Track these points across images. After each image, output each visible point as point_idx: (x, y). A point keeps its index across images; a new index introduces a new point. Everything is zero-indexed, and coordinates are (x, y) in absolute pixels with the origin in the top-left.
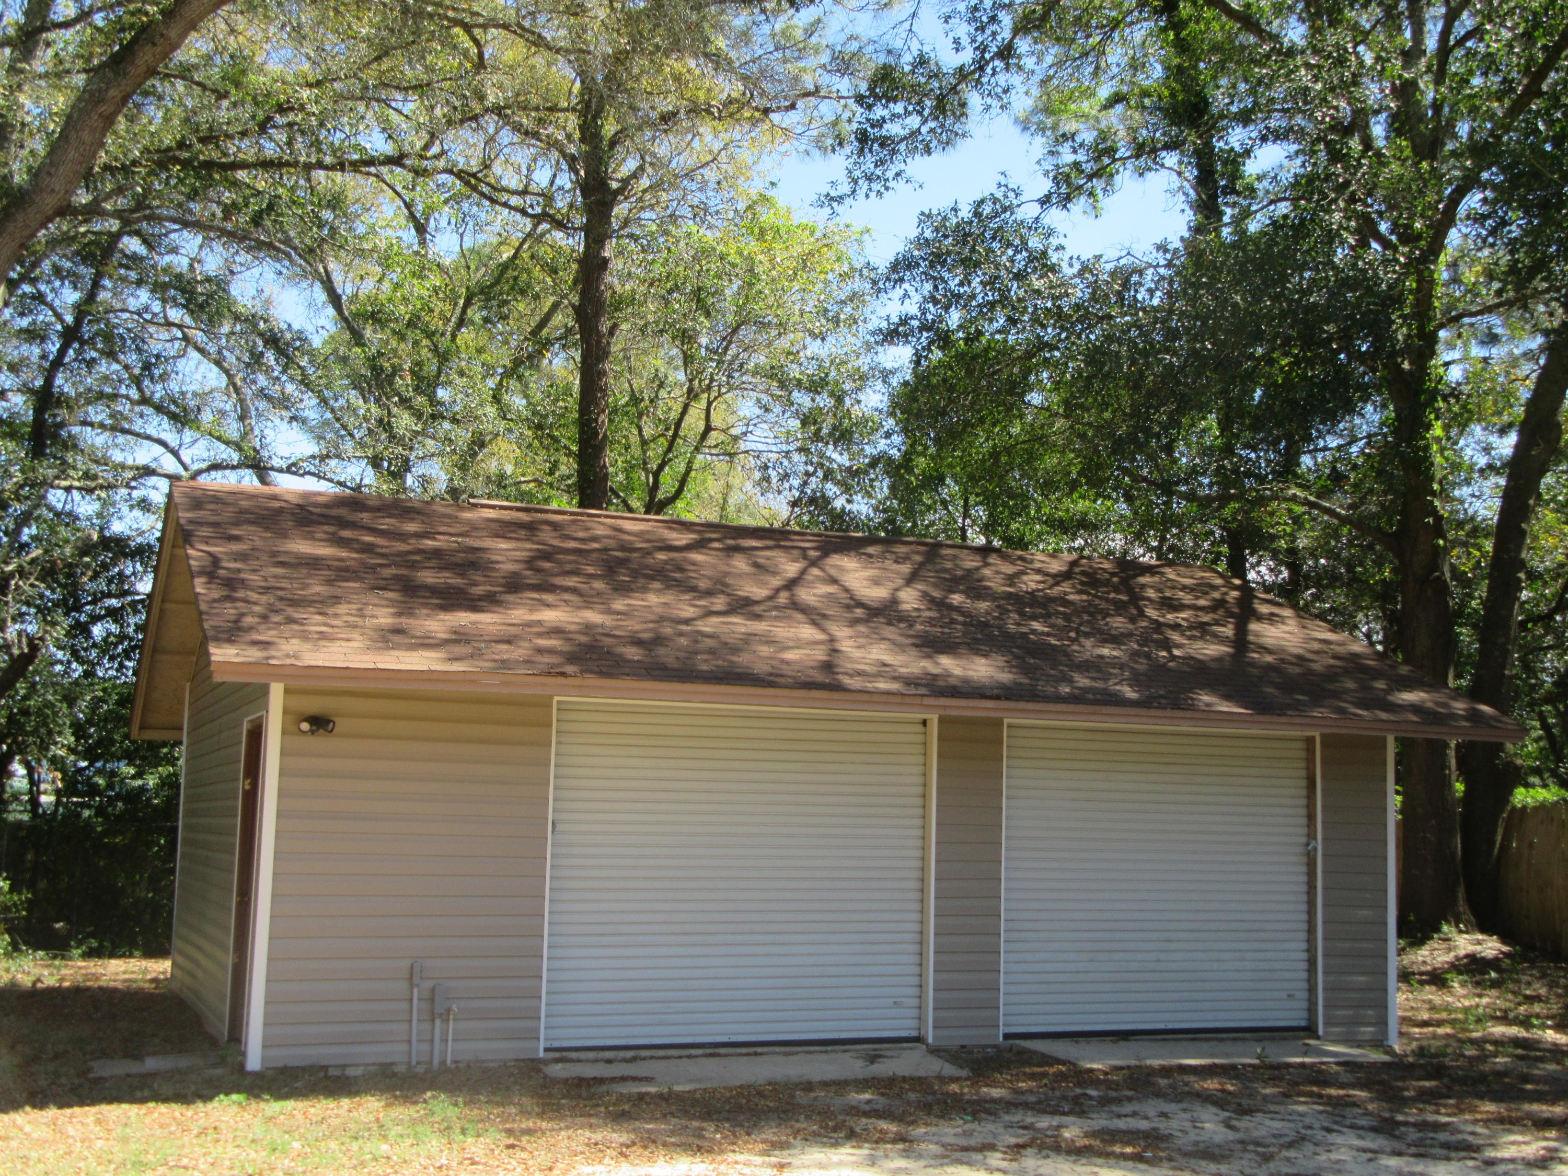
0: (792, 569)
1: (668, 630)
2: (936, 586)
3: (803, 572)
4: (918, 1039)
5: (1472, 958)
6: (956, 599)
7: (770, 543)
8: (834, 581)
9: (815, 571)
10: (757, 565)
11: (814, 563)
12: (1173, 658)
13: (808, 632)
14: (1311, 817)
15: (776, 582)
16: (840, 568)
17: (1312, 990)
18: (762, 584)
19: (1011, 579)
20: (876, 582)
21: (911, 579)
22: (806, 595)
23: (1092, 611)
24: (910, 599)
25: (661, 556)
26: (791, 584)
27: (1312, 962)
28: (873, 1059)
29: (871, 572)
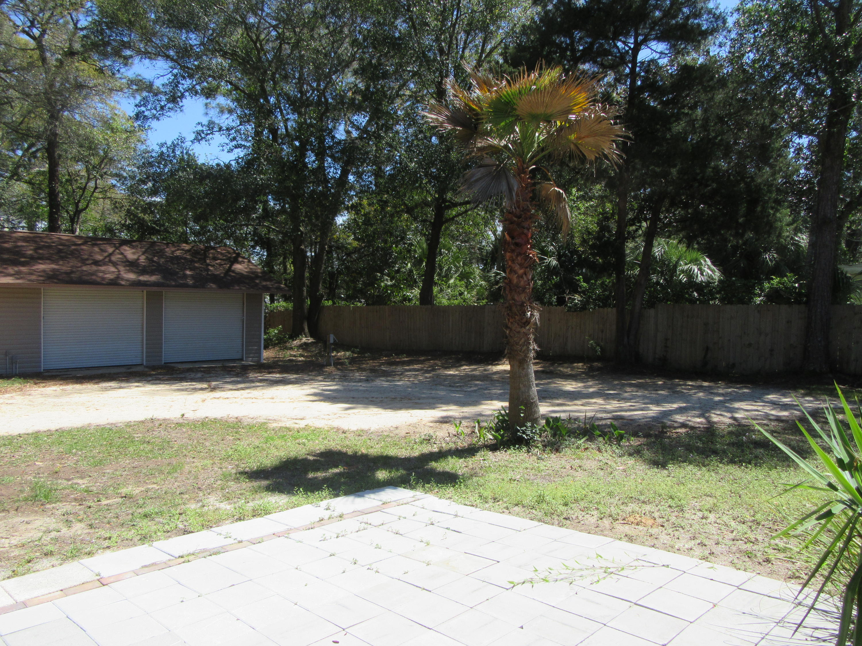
0: (110, 250)
1: (74, 270)
2: (150, 255)
3: (114, 251)
4: (142, 365)
5: (305, 344)
6: (155, 259)
7: (105, 242)
8: (122, 254)
9: (117, 251)
10: (101, 249)
11: (117, 248)
12: (208, 274)
13: (113, 269)
14: (243, 311)
15: (106, 254)
16: (125, 250)
17: (243, 350)
18: (102, 255)
19: (173, 252)
20: (134, 253)
21: (143, 253)
22: (113, 258)
23: (192, 261)
24: (143, 259)
25: (73, 247)
26: (110, 255)
27: (243, 344)
28: (130, 368)
29: (134, 251)
